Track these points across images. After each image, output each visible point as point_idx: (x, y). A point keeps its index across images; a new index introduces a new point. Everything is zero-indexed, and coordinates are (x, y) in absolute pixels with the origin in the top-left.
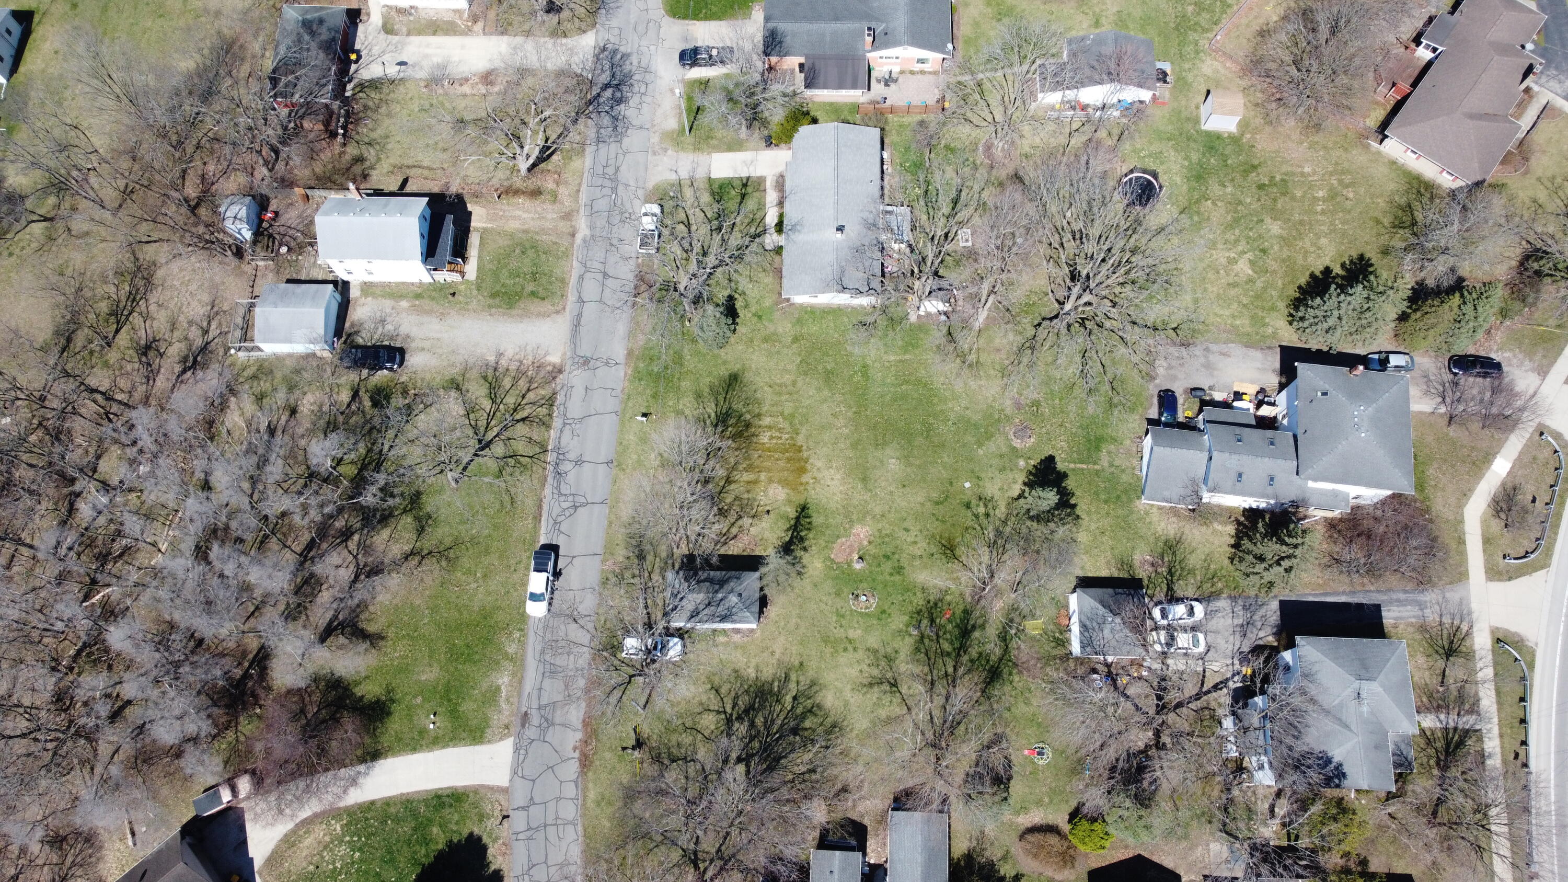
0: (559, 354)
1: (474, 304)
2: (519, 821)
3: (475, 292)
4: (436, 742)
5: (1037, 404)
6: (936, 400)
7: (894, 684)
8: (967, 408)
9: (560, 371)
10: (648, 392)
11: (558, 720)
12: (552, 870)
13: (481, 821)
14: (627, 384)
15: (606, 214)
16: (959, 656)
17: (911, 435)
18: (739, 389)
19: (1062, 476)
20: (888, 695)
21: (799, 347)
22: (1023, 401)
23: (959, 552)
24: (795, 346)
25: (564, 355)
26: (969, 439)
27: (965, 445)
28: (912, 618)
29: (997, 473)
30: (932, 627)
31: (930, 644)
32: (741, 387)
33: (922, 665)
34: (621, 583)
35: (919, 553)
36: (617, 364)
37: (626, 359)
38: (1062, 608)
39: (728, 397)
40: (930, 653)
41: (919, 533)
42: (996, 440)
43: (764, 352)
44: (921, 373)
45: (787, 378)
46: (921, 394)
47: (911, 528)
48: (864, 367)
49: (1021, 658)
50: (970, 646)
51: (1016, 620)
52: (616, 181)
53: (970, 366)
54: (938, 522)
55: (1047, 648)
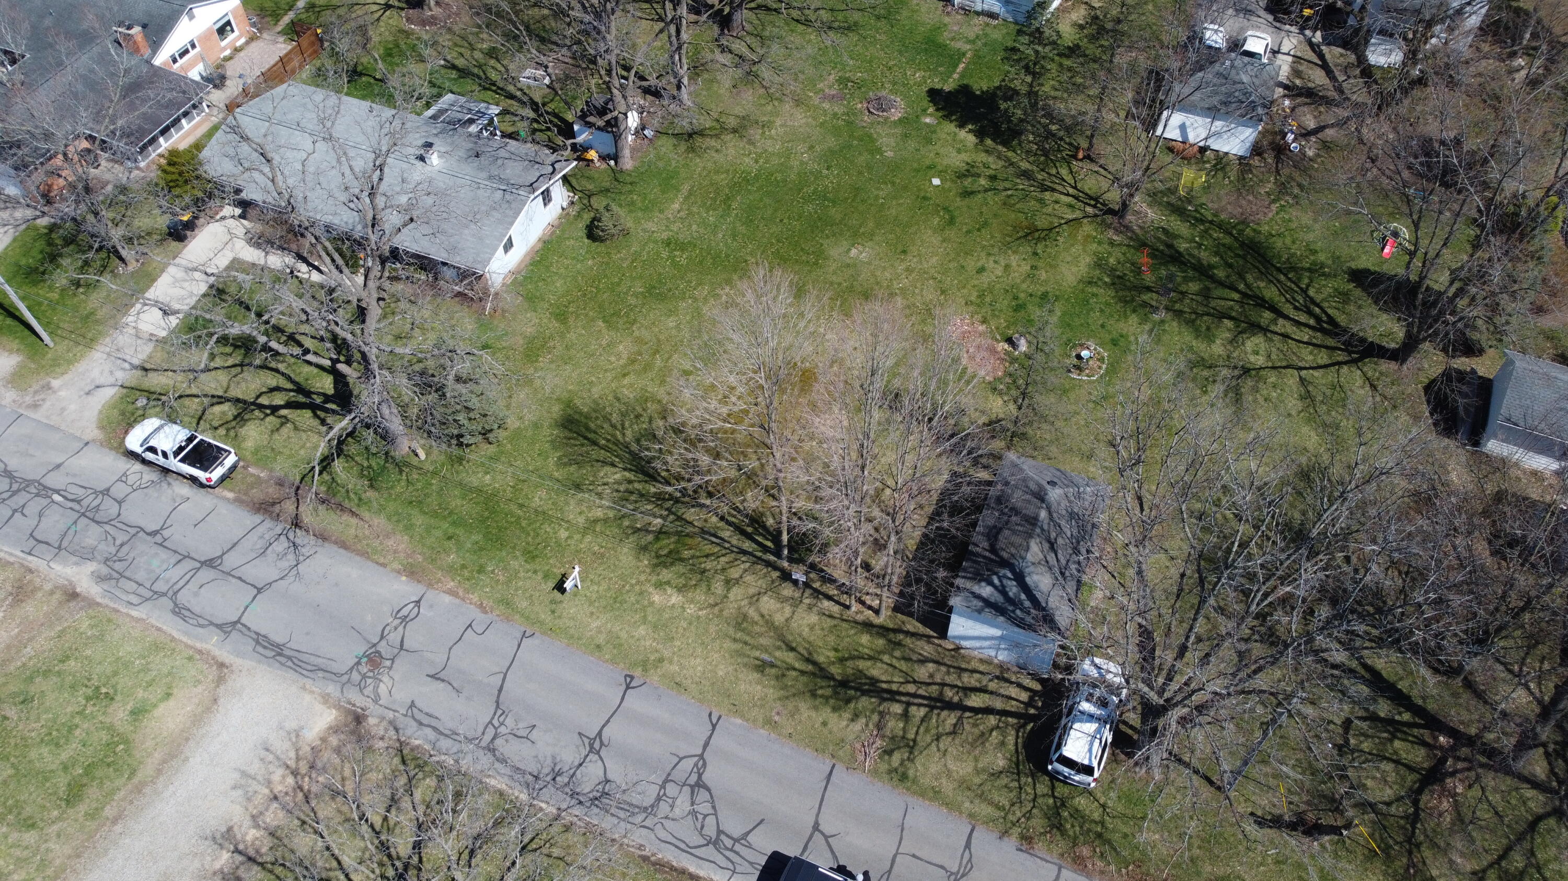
0: (319, 707)
1: (58, 850)
3: (30, 837)
5: (842, 81)
6: (779, 176)
7: (1246, 371)
8: (811, 147)
9: (359, 719)
10: (514, 564)
14: (475, 598)
15: (83, 521)
16: (1212, 278)
17: (820, 219)
18: (598, 422)
19: (964, 90)
20: (1261, 385)
21: (577, 317)
22: (833, 92)
23: (1041, 222)
24: (571, 321)
25: (326, 699)
26: (861, 160)
27: (869, 168)
28: (1134, 311)
29: (931, 147)
30: (1157, 292)
31: (1185, 306)
32: (597, 418)
33: (1218, 327)
34: (912, 746)
35: (1026, 268)
36: (418, 603)
37: (419, 582)
38: (1170, 147)
39: (603, 442)
40: (1200, 310)
41: (992, 258)
42: (878, 134)
43: (553, 366)
44: (722, 179)
45: (624, 348)
46: (758, 190)
47: (979, 264)
48: (668, 244)
49: (1235, 212)
50: (1199, 260)
51: (1173, 199)
52: (29, 483)
53: (744, 127)
54: (983, 231)
55: (1227, 181)
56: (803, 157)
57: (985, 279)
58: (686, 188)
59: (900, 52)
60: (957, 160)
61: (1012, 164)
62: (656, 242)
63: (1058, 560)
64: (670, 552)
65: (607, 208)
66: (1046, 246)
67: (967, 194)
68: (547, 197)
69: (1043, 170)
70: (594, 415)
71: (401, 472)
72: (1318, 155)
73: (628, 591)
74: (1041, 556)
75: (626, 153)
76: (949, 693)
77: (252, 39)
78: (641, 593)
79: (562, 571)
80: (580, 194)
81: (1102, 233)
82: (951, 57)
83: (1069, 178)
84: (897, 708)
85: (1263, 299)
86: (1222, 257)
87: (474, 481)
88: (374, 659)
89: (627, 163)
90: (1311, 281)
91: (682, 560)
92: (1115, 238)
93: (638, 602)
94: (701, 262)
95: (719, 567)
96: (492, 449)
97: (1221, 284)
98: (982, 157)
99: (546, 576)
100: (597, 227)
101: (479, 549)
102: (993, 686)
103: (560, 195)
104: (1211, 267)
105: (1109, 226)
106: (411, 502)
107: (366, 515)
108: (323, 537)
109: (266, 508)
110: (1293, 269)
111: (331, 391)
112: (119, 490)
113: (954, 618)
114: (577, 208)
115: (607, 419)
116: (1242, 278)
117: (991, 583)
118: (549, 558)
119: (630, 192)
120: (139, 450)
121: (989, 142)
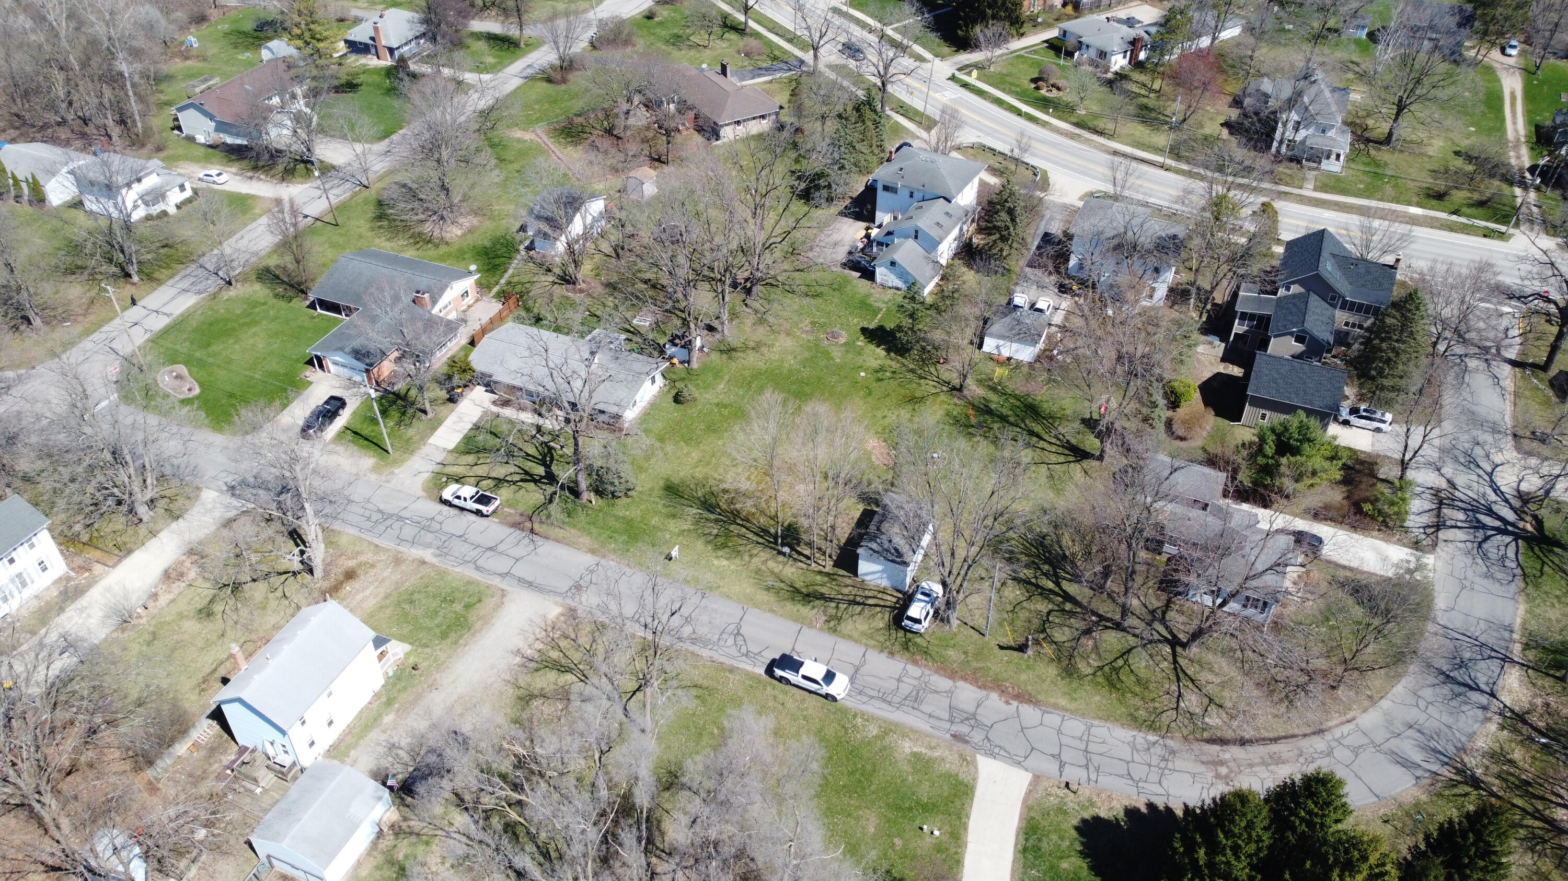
0: (553, 606)
1: (442, 656)
2: (1073, 774)
3: (428, 650)
4: (957, 835)
5: (813, 323)
6: (778, 371)
7: (1020, 465)
8: (795, 357)
9: (573, 611)
10: (644, 548)
11: (971, 709)
12: (1137, 757)
13: (1065, 813)
14: (625, 562)
15: (423, 532)
16: (1008, 422)
17: (800, 392)
18: (684, 488)
19: (881, 328)
20: (1027, 471)
21: (670, 440)
22: (808, 329)
23: (918, 394)
24: (667, 442)
25: (556, 603)
26: (822, 363)
27: (827, 367)
28: (964, 437)
29: (860, 357)
30: (977, 428)
31: (991, 434)
32: (683, 486)
33: (1008, 444)
34: (839, 619)
35: (908, 416)
36: (597, 565)
37: (597, 556)
38: (990, 357)
39: (686, 497)
40: (999, 436)
41: (891, 411)
42: (832, 351)
43: (658, 463)
44: (747, 373)
45: (696, 455)
46: (766, 377)
47: (884, 414)
48: (718, 405)
49: (1023, 390)
50: (1001, 413)
51: (990, 383)
52: (392, 515)
53: (759, 347)
54: (887, 398)
55: (1020, 375)
56: (790, 362)
57: (886, 421)
58: (727, 378)
59: (846, 308)
60: (875, 364)
61: (904, 366)
62: (711, 404)
64: (722, 544)
65: (684, 387)
66: (920, 406)
67: (879, 380)
68: (653, 381)
69: (921, 369)
70: (681, 485)
71: (584, 510)
72: (1073, 362)
73: (702, 560)
74: (900, 532)
75: (694, 360)
76: (858, 599)
77: (477, 300)
78: (708, 561)
79: (668, 551)
80: (670, 380)
81: (950, 400)
82: (874, 311)
83: (935, 373)
84: (833, 605)
85: (1033, 432)
86: (1014, 412)
87: (621, 514)
88: (578, 587)
89: (695, 365)
90: (1061, 423)
91: (728, 547)
92: (957, 402)
93: (706, 564)
94: (735, 414)
95: (746, 550)
96: (629, 500)
97: (1012, 424)
98: (889, 362)
99: (661, 553)
100: (680, 397)
101: (626, 543)
102: (880, 595)
103: (660, 381)
104: (1007, 416)
105: (954, 396)
106: (589, 523)
107: (567, 528)
108: (547, 538)
109: (516, 525)
110: (1051, 418)
111: (543, 474)
112: (439, 518)
113: (860, 562)
114: (668, 387)
115: (688, 486)
116: (1023, 421)
117: (876, 543)
118: (662, 546)
119: (697, 380)
120: (450, 498)
121: (892, 354)
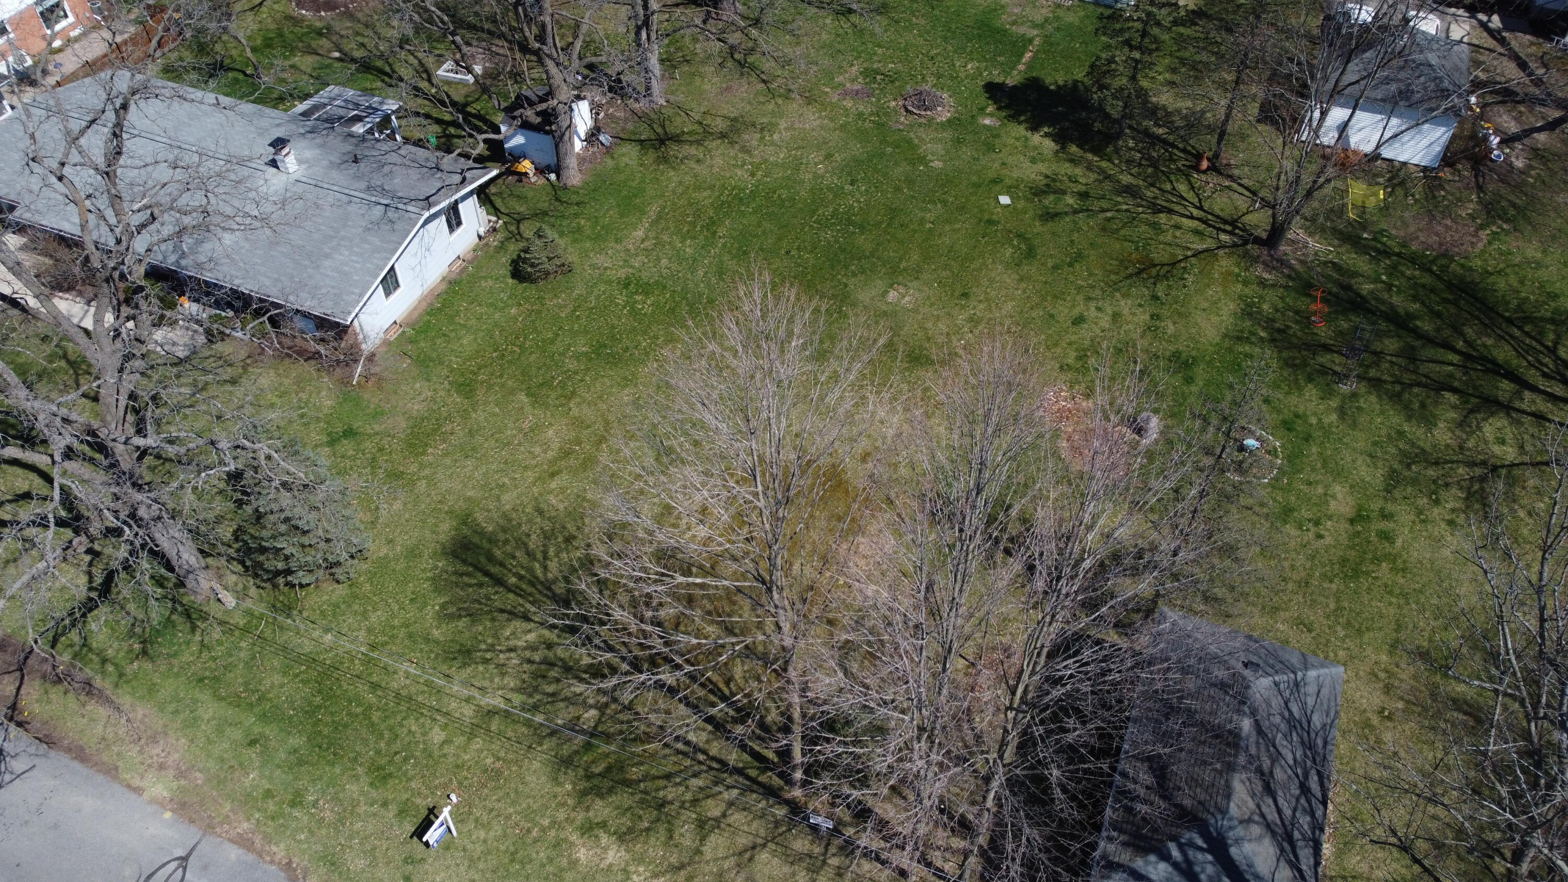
5: (869, 74)
6: (784, 194)
7: (1491, 469)
8: (828, 156)
10: (353, 789)
14: (280, 851)
16: (1417, 333)
17: (843, 251)
18: (508, 548)
19: (1033, 85)
20: (1517, 490)
21: (490, 387)
22: (856, 87)
23: (1160, 255)
24: (480, 393)
26: (899, 171)
27: (910, 182)
28: (1310, 379)
29: (994, 156)
30: (1339, 353)
31: (1383, 371)
32: (506, 542)
33: (1436, 403)
35: (1143, 317)
36: (184, 860)
37: (192, 821)
38: (1326, 156)
39: (513, 580)
40: (1407, 377)
41: (1092, 305)
42: (921, 140)
43: (448, 461)
44: (705, 197)
45: (555, 434)
46: (755, 212)
47: (1076, 312)
48: (627, 286)
49: (1430, 241)
50: (1392, 307)
51: (1340, 224)
53: (737, 132)
54: (1077, 266)
55: (1410, 201)
56: (816, 168)
57: (1085, 334)
58: (653, 210)
59: (945, 39)
60: (1032, 172)
61: (1108, 177)
62: (609, 282)
63: (1279, 811)
64: (609, 769)
65: (539, 235)
66: (1170, 287)
67: (1049, 216)
68: (454, 219)
69: (1152, 185)
70: (502, 537)
71: (194, 628)
72: (1530, 167)
73: (536, 841)
74: (1251, 805)
75: (571, 163)
78: (557, 845)
79: (430, 802)
80: (506, 219)
81: (1247, 269)
82: (1014, 44)
83: (1190, 196)
85: (1494, 362)
86: (1423, 303)
87: (307, 643)
89: (574, 176)
90: (1559, 337)
91: (627, 783)
92: (1266, 276)
93: (550, 860)
94: (672, 310)
95: (688, 796)
96: (341, 591)
97: (1430, 341)
98: (1066, 168)
99: (402, 813)
100: (525, 260)
101: (299, 761)
103: (474, 216)
104: (1411, 316)
105: (1255, 260)
106: (201, 680)
107: (125, 700)
108: (49, 740)
110: (1528, 319)
114: (499, 236)
115: (522, 544)
116: (1458, 332)
117: (1165, 857)
118: (409, 780)
119: (576, 215)
121: (1073, 149)
